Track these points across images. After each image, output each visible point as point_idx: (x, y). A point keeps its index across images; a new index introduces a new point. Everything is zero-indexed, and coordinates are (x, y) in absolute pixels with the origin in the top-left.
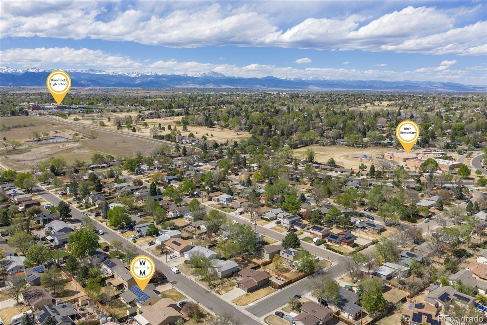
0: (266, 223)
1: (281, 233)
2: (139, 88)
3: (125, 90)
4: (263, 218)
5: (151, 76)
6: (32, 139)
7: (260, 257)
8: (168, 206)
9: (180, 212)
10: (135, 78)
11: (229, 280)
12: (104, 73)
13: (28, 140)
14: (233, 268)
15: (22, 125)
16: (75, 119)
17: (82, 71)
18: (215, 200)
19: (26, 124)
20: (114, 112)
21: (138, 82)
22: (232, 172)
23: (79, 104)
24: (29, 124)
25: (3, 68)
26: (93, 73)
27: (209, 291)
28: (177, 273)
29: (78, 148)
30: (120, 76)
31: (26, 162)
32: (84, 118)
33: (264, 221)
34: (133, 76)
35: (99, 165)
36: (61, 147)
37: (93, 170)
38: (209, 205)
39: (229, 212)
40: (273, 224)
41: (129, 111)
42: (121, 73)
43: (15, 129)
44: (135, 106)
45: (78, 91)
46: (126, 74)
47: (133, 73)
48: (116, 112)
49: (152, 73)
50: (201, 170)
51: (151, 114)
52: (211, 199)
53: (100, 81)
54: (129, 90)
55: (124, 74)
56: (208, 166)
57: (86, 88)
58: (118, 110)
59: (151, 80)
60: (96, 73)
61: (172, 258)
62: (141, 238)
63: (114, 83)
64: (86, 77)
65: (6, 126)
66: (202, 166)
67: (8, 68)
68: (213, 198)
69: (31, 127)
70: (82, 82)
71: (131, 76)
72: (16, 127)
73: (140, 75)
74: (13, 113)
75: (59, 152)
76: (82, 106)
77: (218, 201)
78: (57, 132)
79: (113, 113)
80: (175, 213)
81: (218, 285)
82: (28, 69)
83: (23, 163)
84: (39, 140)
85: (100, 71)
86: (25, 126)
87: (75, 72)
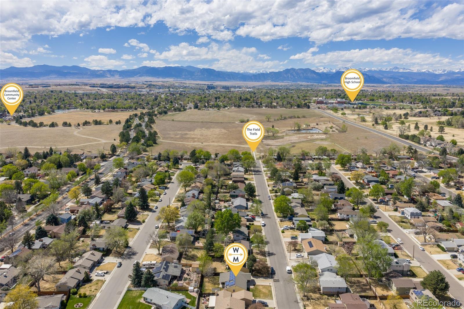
0: (439, 253)
1: (448, 271)
2: (441, 85)
3: (424, 87)
4: (439, 246)
5: (458, 73)
6: (293, 129)
7: (387, 287)
8: (343, 206)
9: (348, 215)
10: (440, 75)
11: (328, 299)
12: (408, 71)
13: (290, 129)
14: (339, 288)
15: (296, 116)
16: (342, 114)
17: (386, 69)
18: (399, 212)
19: (300, 116)
20: (387, 109)
21: (442, 78)
22: (455, 185)
23: (360, 100)
24: (302, 116)
25: (321, 68)
26: (397, 70)
27: (299, 301)
28: (288, 273)
29: (322, 140)
30: (424, 73)
31: (272, 147)
32: (353, 113)
33: (439, 250)
34: (438, 73)
35: (320, 157)
36: (309, 137)
37: (313, 161)
38: (390, 216)
39: (404, 228)
40: (447, 256)
41: (403, 108)
42: (425, 70)
43: (290, 120)
44: (414, 103)
45: (376, 88)
46: (431, 71)
47: (439, 70)
48: (389, 108)
49: (460, 69)
50: (419, 177)
51: (420, 112)
52: (396, 210)
53: (402, 79)
54: (428, 87)
55: (429, 72)
56: (432, 173)
57: (385, 85)
58: (391, 107)
59: (458, 77)
60: (400, 71)
61: (298, 257)
62: (291, 230)
63: (416, 80)
64: (389, 75)
65: (283, 117)
66: (425, 172)
67: (324, 68)
68: (399, 209)
69: (303, 119)
70: (384, 80)
71: (436, 73)
72: (291, 118)
73: (446, 72)
74: (299, 106)
75: (303, 141)
76: (360, 102)
77: (403, 213)
78: (317, 124)
79: (385, 110)
80: (343, 215)
81: (313, 299)
82: (340, 69)
83: (269, 147)
84: (299, 130)
85: (404, 69)
86: (298, 117)
87: (380, 71)
